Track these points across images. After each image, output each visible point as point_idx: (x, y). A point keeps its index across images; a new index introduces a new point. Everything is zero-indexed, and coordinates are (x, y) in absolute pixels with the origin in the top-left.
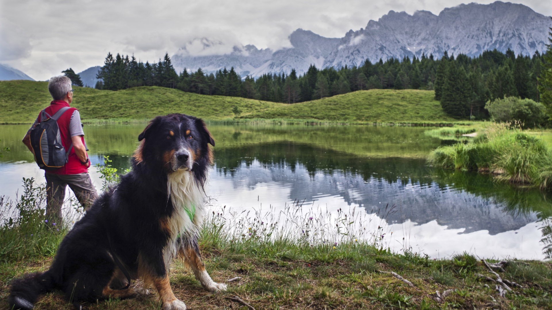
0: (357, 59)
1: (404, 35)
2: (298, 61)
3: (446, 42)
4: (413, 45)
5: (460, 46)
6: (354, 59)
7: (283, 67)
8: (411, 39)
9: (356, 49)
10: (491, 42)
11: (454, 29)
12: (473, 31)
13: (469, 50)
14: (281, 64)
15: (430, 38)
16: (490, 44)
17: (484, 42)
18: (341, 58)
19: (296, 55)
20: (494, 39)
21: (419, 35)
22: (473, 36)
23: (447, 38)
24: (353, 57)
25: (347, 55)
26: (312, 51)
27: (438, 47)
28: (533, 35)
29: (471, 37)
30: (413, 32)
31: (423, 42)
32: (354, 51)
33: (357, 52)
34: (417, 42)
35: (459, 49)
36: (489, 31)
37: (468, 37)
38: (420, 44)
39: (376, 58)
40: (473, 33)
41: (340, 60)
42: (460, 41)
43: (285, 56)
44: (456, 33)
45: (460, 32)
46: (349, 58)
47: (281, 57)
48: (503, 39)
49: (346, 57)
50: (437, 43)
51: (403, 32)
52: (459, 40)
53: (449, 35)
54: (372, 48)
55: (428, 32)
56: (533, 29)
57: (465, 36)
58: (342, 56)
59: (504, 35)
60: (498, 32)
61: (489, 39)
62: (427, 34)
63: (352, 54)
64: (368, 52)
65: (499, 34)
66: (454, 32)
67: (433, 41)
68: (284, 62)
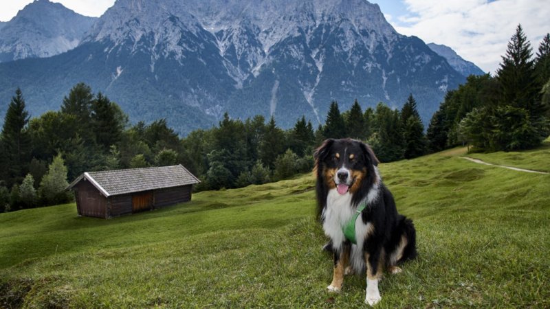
0: (135, 32)
1: (197, 12)
2: (41, 39)
3: (255, 24)
4: (210, 24)
5: (274, 29)
6: (131, 30)
7: (16, 45)
8: (207, 18)
9: (133, 18)
10: (315, 25)
11: (263, 10)
12: (289, 12)
13: (288, 34)
14: (14, 42)
15: (233, 17)
16: (314, 28)
17: (306, 25)
18: (110, 30)
19: (37, 31)
20: (318, 23)
21: (217, 13)
22: (291, 17)
23: (256, 19)
24: (128, 28)
25: (118, 26)
26: (63, 31)
27: (246, 28)
28: (362, 22)
29: (287, 18)
30: (208, 10)
31: (223, 21)
32: (130, 21)
33: (135, 21)
34: (215, 21)
35: (274, 32)
36: (310, 13)
37: (284, 19)
38: (218, 24)
39: (164, 32)
40: (290, 15)
41: (108, 33)
42: (274, 23)
43: (20, 32)
44: (266, 14)
45: (272, 13)
46: (122, 30)
47: (15, 33)
48: (329, 24)
49: (118, 29)
50: (244, 24)
51: (195, 8)
52: (271, 23)
53: (257, 16)
54: (158, 19)
55: (229, 10)
56: (361, 16)
57: (280, 18)
58: (111, 28)
59: (329, 19)
60: (321, 15)
61: (311, 23)
62: (228, 13)
63: (127, 24)
64: (152, 23)
65: (323, 17)
66: (264, 12)
67: (238, 21)
68: (18, 39)
